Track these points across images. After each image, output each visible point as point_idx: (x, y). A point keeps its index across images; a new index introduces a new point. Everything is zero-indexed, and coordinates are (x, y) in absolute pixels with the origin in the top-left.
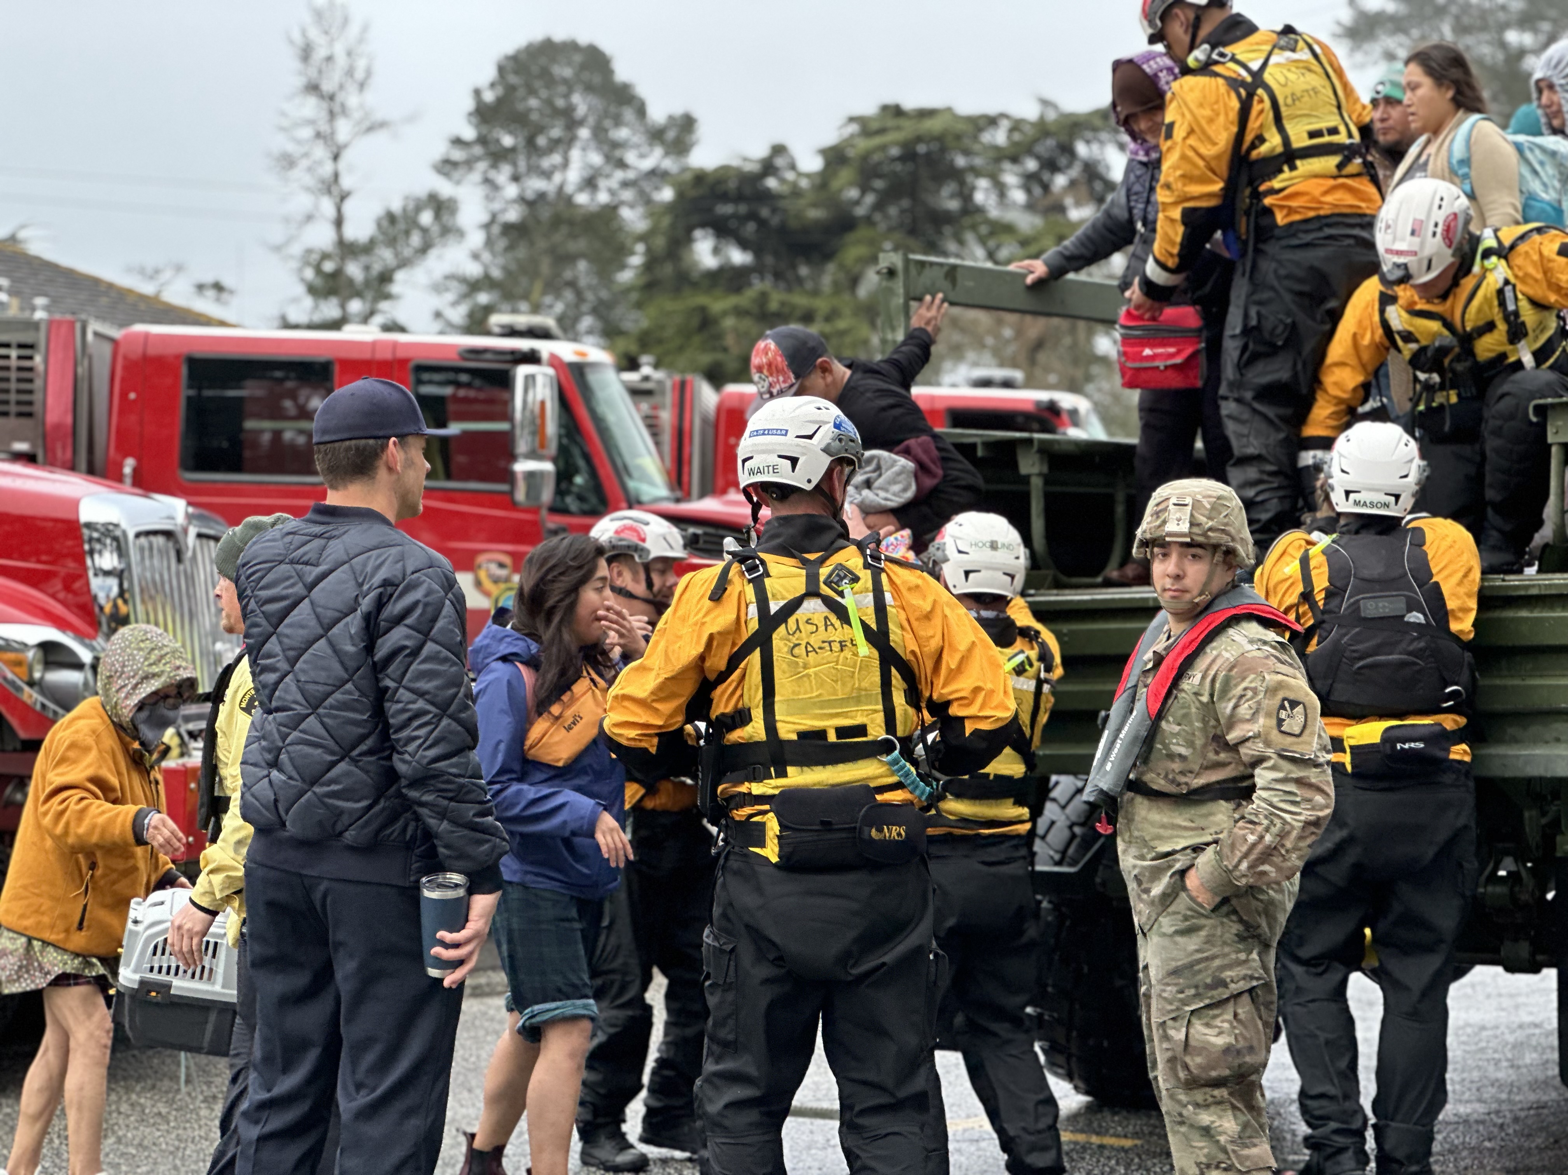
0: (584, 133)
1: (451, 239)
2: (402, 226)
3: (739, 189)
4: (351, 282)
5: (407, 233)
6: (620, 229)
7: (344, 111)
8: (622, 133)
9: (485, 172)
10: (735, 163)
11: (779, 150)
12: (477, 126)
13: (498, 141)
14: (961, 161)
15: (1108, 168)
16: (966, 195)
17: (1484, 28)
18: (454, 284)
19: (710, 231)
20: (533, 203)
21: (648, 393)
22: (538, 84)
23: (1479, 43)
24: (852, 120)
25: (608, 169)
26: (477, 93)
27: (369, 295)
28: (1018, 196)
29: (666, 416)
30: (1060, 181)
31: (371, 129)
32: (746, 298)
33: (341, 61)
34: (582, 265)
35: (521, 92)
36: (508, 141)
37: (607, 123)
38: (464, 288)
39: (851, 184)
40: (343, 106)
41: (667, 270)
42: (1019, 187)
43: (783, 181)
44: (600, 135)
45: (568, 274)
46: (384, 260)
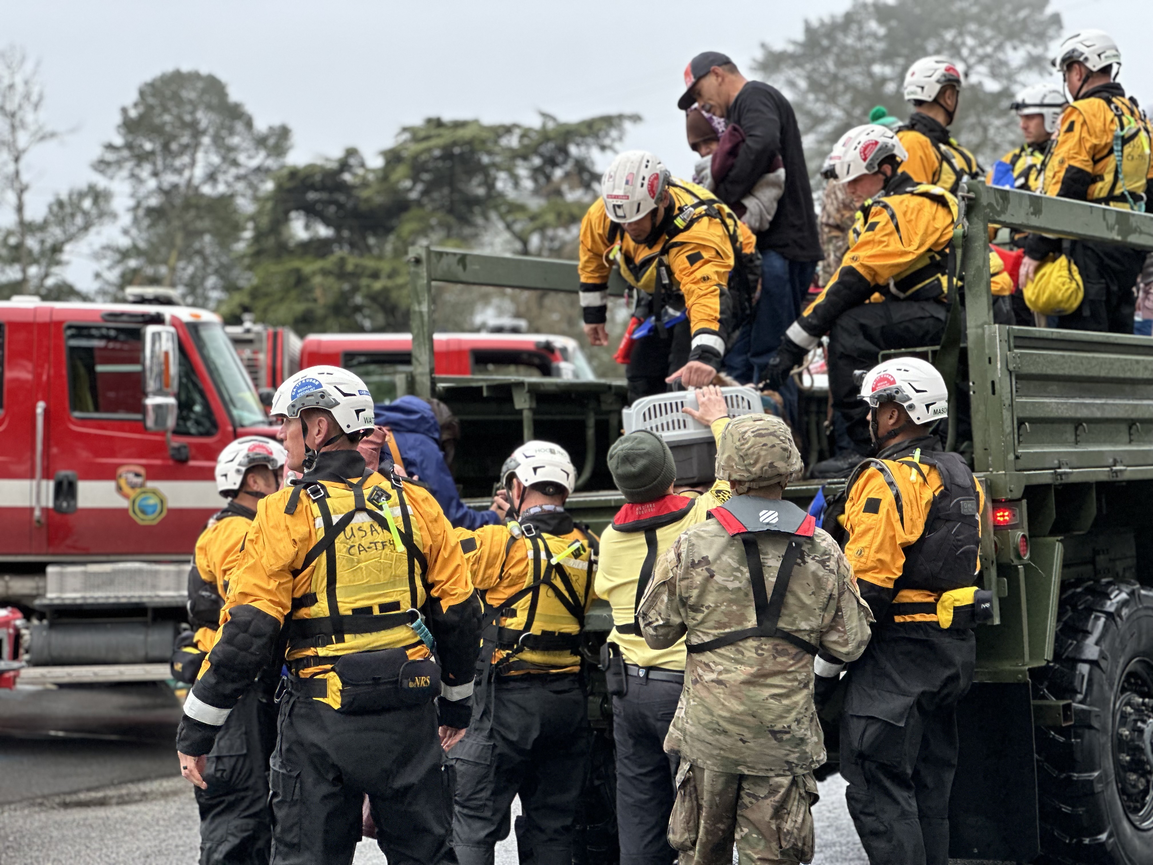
0: (206, 140)
1: (106, 220)
2: (68, 210)
3: (322, 181)
4: (30, 252)
5: (73, 215)
6: (235, 211)
7: (23, 125)
8: (235, 140)
9: (132, 170)
10: (319, 162)
11: (351, 152)
12: (124, 136)
13: (141, 146)
14: (485, 159)
15: (593, 163)
16: (490, 185)
17: (857, 63)
18: (109, 253)
19: (302, 213)
20: (168, 193)
21: (250, 342)
22: (170, 104)
23: (854, 73)
24: (405, 129)
25: (225, 167)
26: (124, 110)
27: (44, 262)
28: (528, 184)
29: (263, 358)
30: (558, 173)
31: (43, 138)
32: (329, 262)
33: (20, 88)
34: (207, 238)
35: (158, 110)
36: (148, 146)
37: (224, 133)
38: (117, 256)
39: (406, 177)
40: (22, 122)
41: (270, 242)
42: (528, 178)
43: (355, 175)
44: (218, 141)
45: (197, 245)
46: (54, 236)
